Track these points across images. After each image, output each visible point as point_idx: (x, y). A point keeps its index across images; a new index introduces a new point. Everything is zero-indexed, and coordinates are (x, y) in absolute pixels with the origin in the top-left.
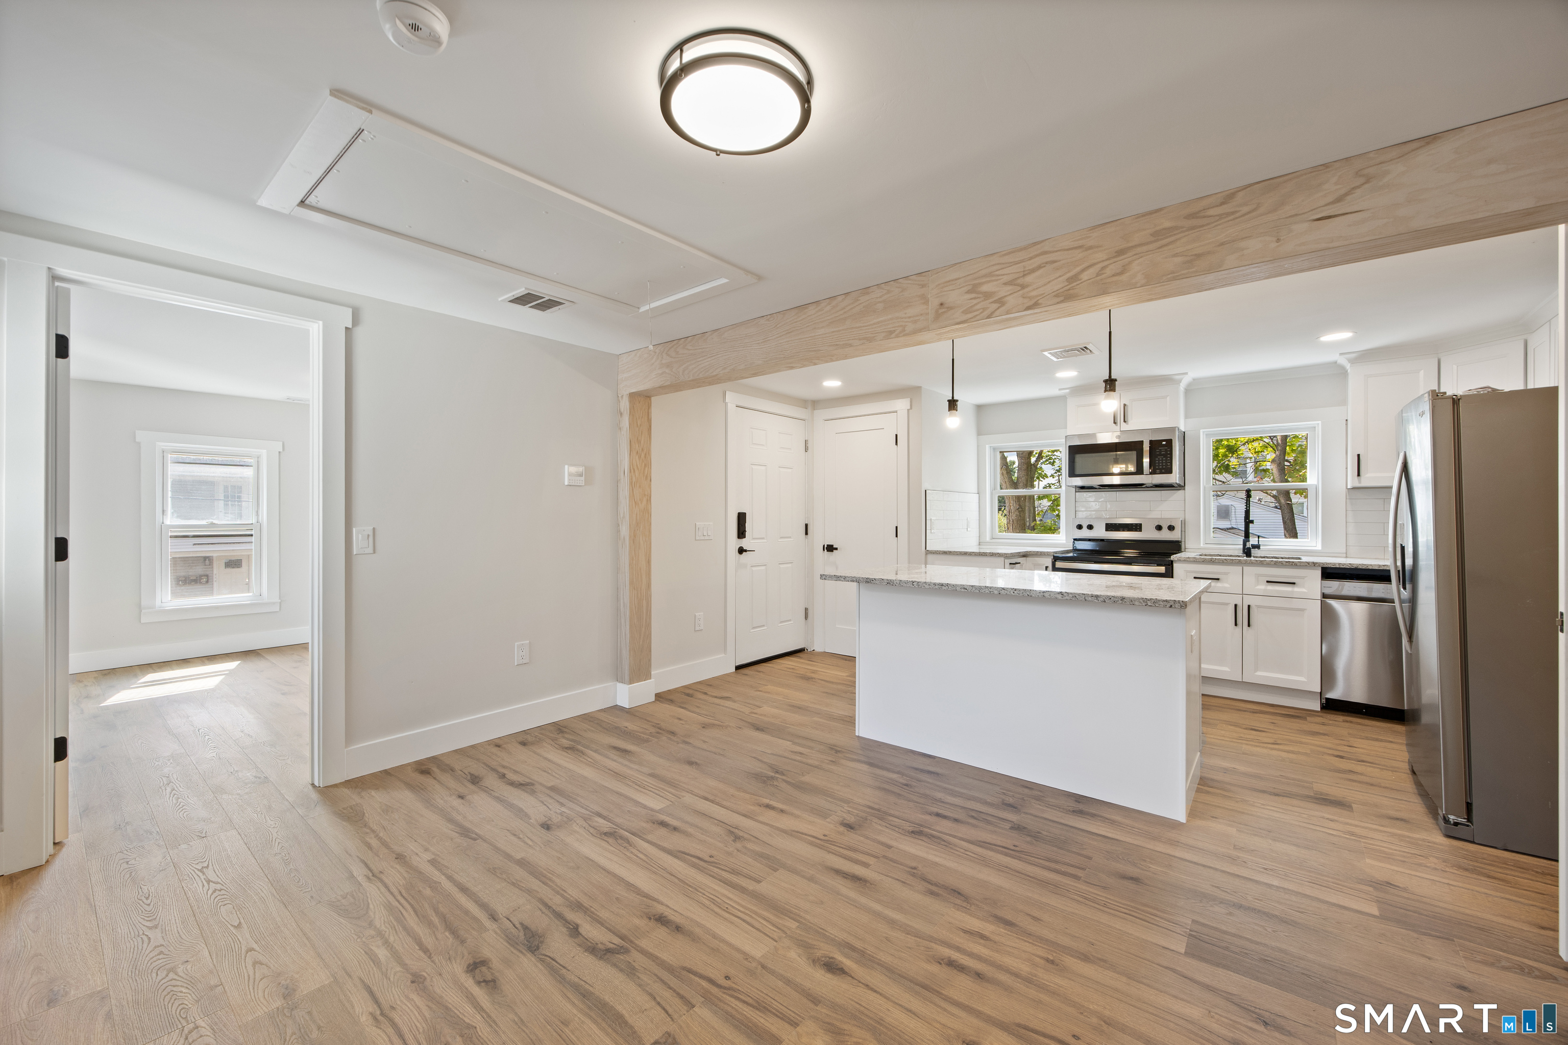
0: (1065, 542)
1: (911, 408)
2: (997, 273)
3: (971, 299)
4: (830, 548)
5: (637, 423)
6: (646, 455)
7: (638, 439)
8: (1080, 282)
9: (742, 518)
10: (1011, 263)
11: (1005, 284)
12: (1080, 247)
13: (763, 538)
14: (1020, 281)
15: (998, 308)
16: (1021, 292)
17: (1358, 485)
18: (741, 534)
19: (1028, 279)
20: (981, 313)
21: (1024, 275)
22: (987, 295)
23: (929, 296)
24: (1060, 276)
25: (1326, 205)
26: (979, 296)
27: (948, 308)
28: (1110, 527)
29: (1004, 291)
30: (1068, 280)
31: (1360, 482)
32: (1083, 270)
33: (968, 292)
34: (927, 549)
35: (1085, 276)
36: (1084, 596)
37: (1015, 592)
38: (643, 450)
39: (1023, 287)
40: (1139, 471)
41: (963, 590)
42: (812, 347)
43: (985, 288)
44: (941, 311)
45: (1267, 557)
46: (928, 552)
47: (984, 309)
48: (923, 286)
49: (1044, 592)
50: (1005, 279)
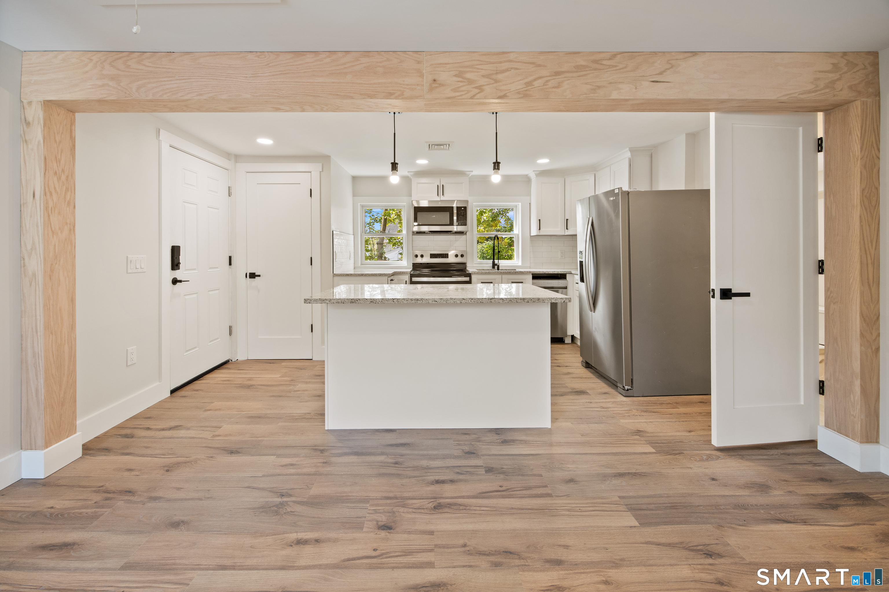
0: (406, 265)
1: (323, 171)
2: (477, 67)
3: (458, 81)
4: (253, 276)
5: (55, 138)
6: (67, 177)
7: (56, 157)
8: (533, 87)
9: (175, 251)
10: (486, 61)
11: (483, 76)
12: (533, 63)
13: (195, 269)
14: (494, 77)
15: (479, 93)
16: (495, 85)
17: (539, 234)
18: (175, 265)
19: (500, 77)
20: (466, 94)
21: (497, 73)
22: (470, 82)
23: (424, 72)
24: (520, 80)
25: (656, 75)
26: (464, 80)
27: (440, 84)
28: (433, 256)
29: (482, 81)
30: (526, 83)
31: (540, 233)
32: (535, 80)
33: (455, 76)
34: (334, 273)
35: (537, 84)
36: (516, 300)
37: (472, 301)
38: (63, 171)
39: (496, 81)
40: (451, 224)
42: (311, 92)
43: (469, 76)
44: (434, 85)
45: (503, 270)
46: (335, 275)
47: (468, 92)
48: (419, 62)
50: (483, 72)
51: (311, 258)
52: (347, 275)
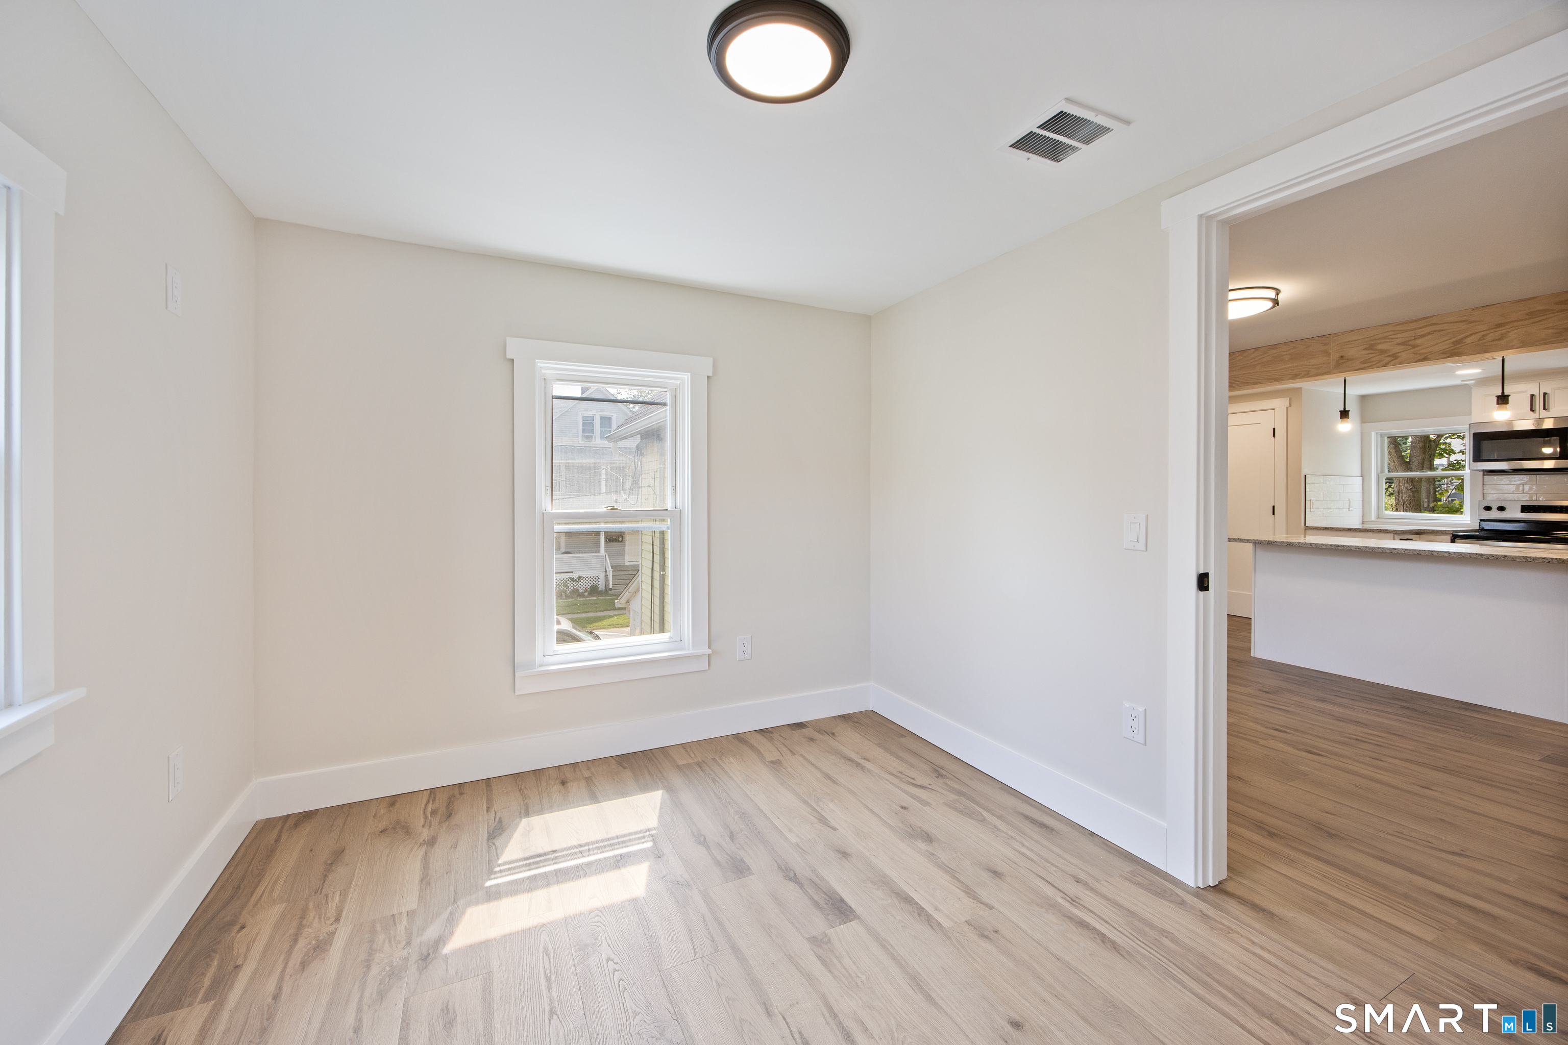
0: (1469, 522)
1: (1290, 405)
2: (1391, 337)
3: (1369, 354)
8: (1464, 344)
10: (1401, 330)
11: (1398, 344)
12: (1464, 321)
14: (1412, 343)
15: (1392, 361)
16: (1412, 350)
19: (1418, 342)
20: (1377, 363)
21: (1415, 339)
22: (1382, 352)
23: (1331, 351)
24: (1447, 340)
26: (1375, 352)
27: (1348, 359)
28: (1527, 509)
29: (1397, 349)
30: (1453, 343)
32: (1467, 337)
33: (1365, 349)
34: (1307, 525)
35: (1468, 341)
37: (1406, 551)
39: (1414, 346)
40: (1564, 456)
41: (1357, 550)
43: (1381, 347)
44: (1341, 361)
46: (1307, 528)
47: (1379, 361)
48: (1326, 345)
49: (1432, 551)
50: (1399, 341)
51: (1274, 507)
52: (1350, 530)
